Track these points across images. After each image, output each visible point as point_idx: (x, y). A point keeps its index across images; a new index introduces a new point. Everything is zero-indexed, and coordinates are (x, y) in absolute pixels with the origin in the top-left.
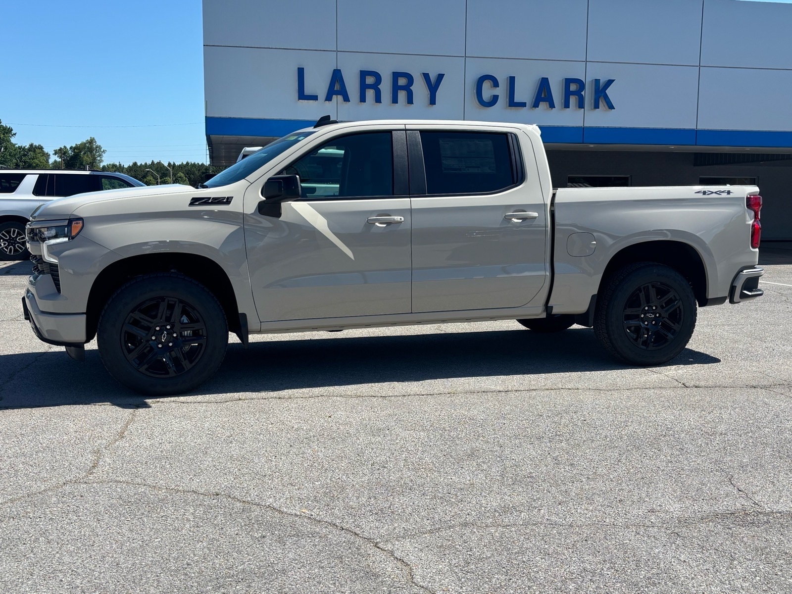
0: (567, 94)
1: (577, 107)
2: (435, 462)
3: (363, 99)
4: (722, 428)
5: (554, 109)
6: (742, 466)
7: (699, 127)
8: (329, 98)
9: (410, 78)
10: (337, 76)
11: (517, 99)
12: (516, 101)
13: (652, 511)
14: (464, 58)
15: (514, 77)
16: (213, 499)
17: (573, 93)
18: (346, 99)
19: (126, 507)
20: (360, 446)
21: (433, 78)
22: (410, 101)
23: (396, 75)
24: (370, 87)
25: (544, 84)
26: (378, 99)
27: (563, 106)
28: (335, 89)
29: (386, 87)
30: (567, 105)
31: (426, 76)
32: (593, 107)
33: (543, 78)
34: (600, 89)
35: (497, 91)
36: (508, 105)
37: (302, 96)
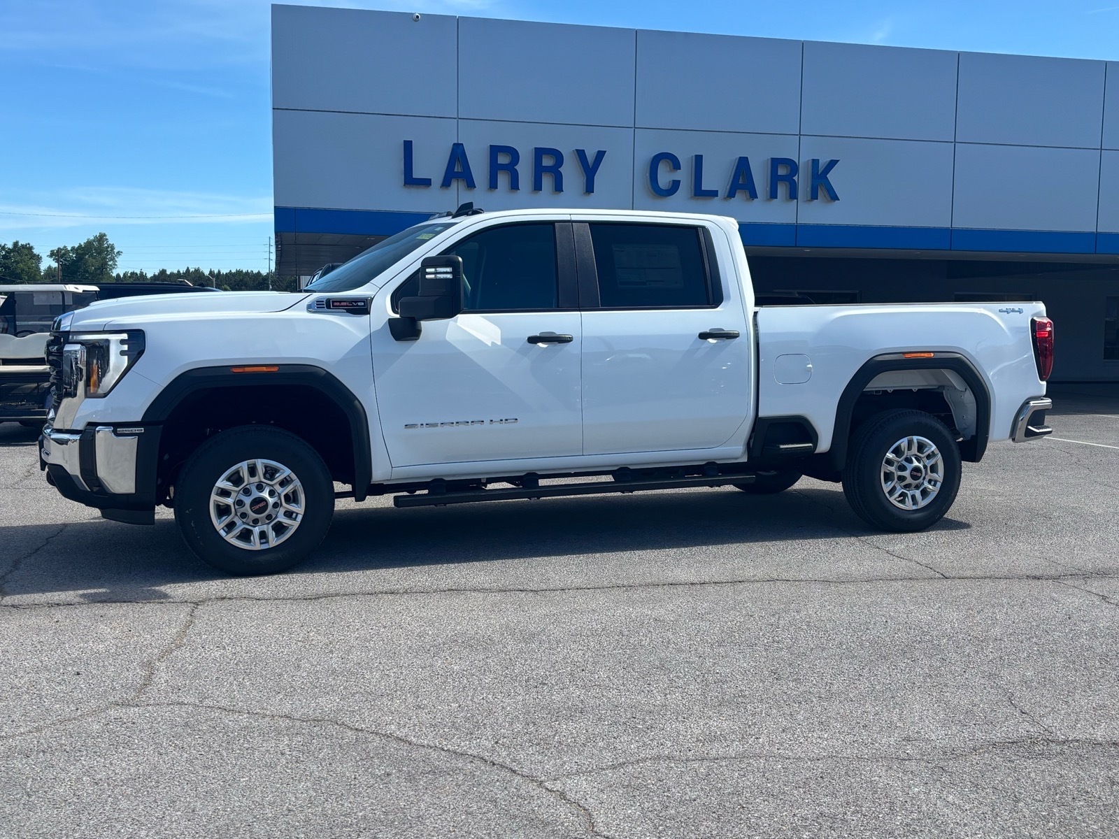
0: (775, 179)
1: (788, 198)
2: (611, 678)
3: (493, 185)
4: (997, 631)
6: (1025, 682)
7: (956, 225)
8: (446, 184)
9: (557, 156)
10: (458, 153)
11: (705, 186)
12: (704, 188)
13: (908, 739)
14: (633, 129)
16: (315, 726)
17: (782, 178)
18: (471, 185)
19: (197, 737)
20: (508, 657)
21: (591, 156)
22: (558, 188)
23: (539, 153)
25: (743, 166)
26: (514, 186)
27: (769, 197)
28: (456, 170)
29: (525, 169)
30: (773, 195)
31: (581, 154)
32: (809, 198)
34: (820, 172)
35: (678, 175)
36: (693, 193)
37: (410, 180)
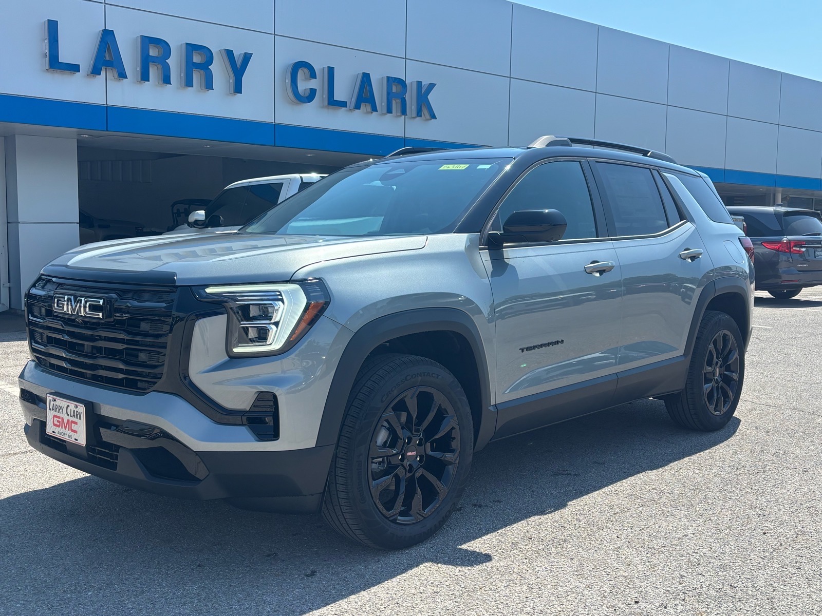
0: (390, 96)
1: (400, 114)
3: (145, 77)
5: (374, 113)
8: (95, 71)
9: (207, 53)
10: (107, 38)
11: (338, 97)
12: (335, 99)
14: (273, 36)
15: (333, 68)
17: (396, 96)
18: (122, 75)
21: (237, 57)
22: (209, 85)
24: (155, 60)
25: (366, 81)
26: (166, 79)
27: (386, 111)
28: (105, 57)
30: (389, 111)
31: (229, 53)
32: (414, 115)
33: (364, 74)
34: (423, 92)
35: (313, 84)
36: (326, 103)
37: (55, 63)
